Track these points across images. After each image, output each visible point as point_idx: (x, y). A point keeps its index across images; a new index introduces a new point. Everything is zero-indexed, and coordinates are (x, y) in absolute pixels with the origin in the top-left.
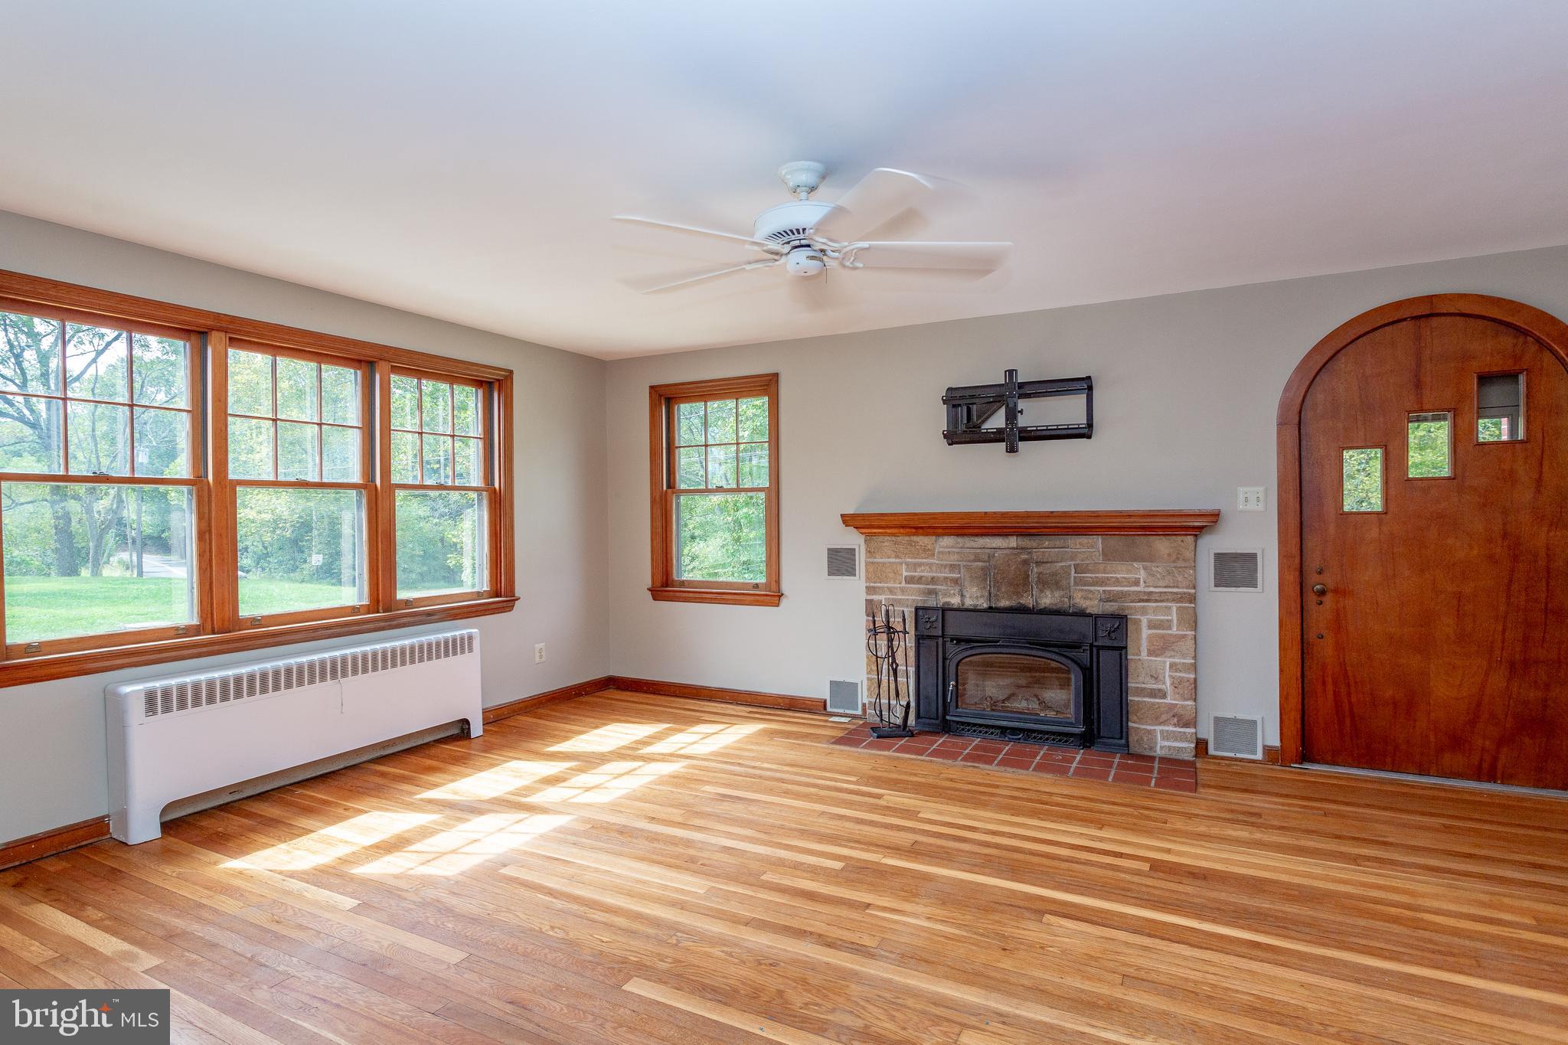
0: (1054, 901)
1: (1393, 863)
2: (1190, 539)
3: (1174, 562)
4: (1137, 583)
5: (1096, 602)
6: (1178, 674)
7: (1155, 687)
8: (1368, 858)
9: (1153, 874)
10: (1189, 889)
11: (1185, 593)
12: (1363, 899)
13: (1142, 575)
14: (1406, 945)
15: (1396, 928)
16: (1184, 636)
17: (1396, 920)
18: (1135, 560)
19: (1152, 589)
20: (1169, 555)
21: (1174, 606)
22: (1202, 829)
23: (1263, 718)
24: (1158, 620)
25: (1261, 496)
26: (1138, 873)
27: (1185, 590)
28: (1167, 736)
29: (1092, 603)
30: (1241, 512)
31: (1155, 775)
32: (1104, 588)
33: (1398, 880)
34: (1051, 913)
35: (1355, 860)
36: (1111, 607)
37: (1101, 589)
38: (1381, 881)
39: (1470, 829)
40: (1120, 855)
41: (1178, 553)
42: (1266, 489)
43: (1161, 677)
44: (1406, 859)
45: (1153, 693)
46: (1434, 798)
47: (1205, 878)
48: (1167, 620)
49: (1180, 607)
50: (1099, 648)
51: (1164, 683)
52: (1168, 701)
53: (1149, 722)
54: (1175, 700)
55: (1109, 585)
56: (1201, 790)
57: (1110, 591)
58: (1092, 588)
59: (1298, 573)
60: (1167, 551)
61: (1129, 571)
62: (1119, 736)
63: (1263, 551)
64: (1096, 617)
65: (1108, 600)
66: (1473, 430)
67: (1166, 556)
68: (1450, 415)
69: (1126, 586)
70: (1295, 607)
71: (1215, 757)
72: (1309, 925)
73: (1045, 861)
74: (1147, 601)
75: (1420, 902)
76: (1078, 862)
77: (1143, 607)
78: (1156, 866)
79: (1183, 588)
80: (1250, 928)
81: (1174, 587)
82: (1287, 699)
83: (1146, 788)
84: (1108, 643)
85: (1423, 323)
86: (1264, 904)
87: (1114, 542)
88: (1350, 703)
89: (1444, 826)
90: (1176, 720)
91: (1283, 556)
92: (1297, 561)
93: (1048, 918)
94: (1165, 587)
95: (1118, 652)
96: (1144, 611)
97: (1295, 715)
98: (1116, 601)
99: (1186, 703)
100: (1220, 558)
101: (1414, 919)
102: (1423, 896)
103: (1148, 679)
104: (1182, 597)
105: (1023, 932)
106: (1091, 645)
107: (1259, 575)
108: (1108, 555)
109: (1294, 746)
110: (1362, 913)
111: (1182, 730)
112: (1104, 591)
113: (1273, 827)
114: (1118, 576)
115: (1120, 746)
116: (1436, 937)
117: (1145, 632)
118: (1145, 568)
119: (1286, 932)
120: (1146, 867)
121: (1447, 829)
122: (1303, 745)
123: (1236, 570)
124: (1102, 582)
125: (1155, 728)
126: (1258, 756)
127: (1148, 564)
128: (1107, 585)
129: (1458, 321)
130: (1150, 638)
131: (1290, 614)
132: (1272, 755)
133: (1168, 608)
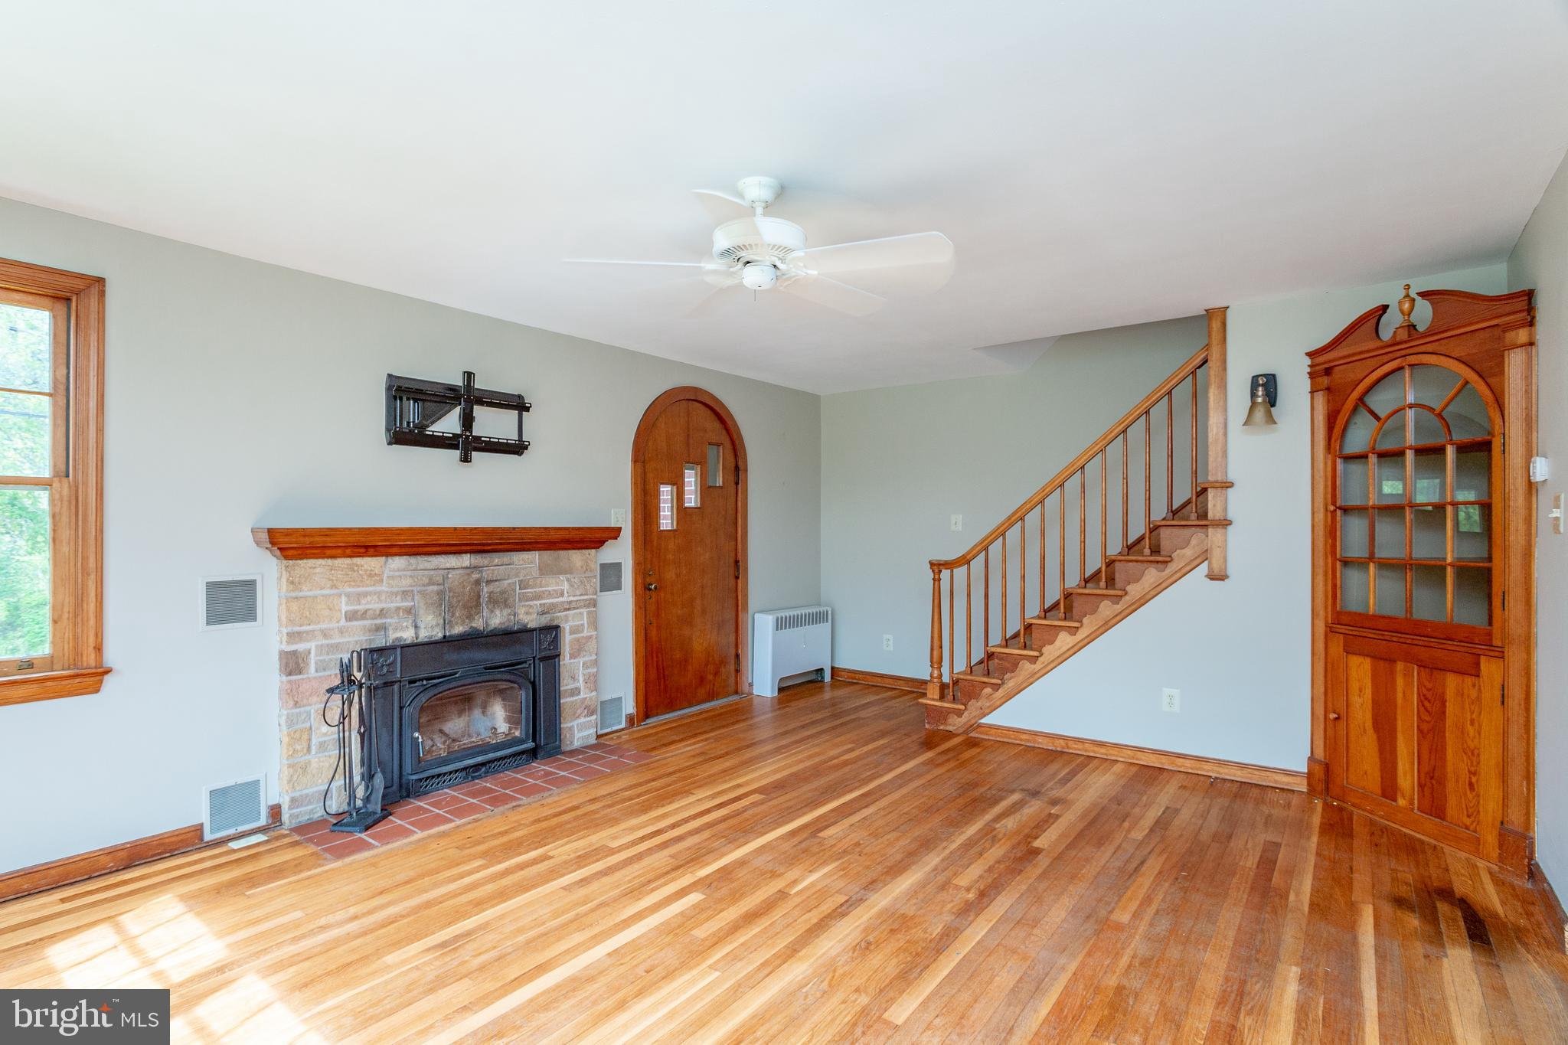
2: (592, 552)
3: (584, 572)
4: (562, 594)
5: (535, 616)
6: (587, 671)
7: (572, 686)
11: (591, 600)
13: (566, 585)
16: (591, 637)
18: (561, 574)
19: (571, 599)
20: (582, 567)
21: (584, 611)
23: (627, 692)
24: (575, 625)
25: (624, 515)
27: (591, 597)
28: (581, 728)
29: (532, 618)
32: (540, 602)
36: (547, 619)
37: (538, 602)
41: (585, 565)
42: (626, 510)
43: (577, 677)
45: (571, 693)
48: (581, 625)
49: (588, 612)
50: (540, 660)
51: (579, 681)
52: (582, 696)
53: (568, 720)
54: (585, 694)
55: (544, 599)
57: (544, 604)
58: (531, 603)
59: (642, 577)
60: (581, 564)
61: (557, 584)
63: (625, 562)
64: (540, 631)
65: (543, 614)
66: (709, 477)
67: (580, 568)
68: (698, 468)
69: (555, 598)
70: (642, 602)
71: (603, 736)
74: (569, 609)
77: (566, 616)
79: (590, 595)
81: (584, 595)
82: (639, 674)
84: (547, 654)
85: (690, 403)
87: (548, 555)
88: (663, 668)
90: (586, 711)
91: (635, 563)
92: (643, 567)
94: (580, 595)
95: (553, 661)
96: (568, 619)
97: (643, 685)
98: (549, 613)
99: (592, 695)
100: (603, 567)
103: (569, 679)
104: (587, 603)
106: (535, 659)
107: (624, 579)
108: (544, 570)
109: (641, 710)
111: (589, 719)
112: (541, 605)
114: (550, 589)
115: (556, 748)
117: (569, 638)
118: (568, 580)
122: (645, 708)
123: (610, 577)
124: (538, 597)
125: (575, 723)
126: (623, 725)
127: (568, 576)
128: (542, 598)
129: (702, 407)
130: (571, 642)
131: (641, 608)
132: (631, 720)
133: (581, 613)
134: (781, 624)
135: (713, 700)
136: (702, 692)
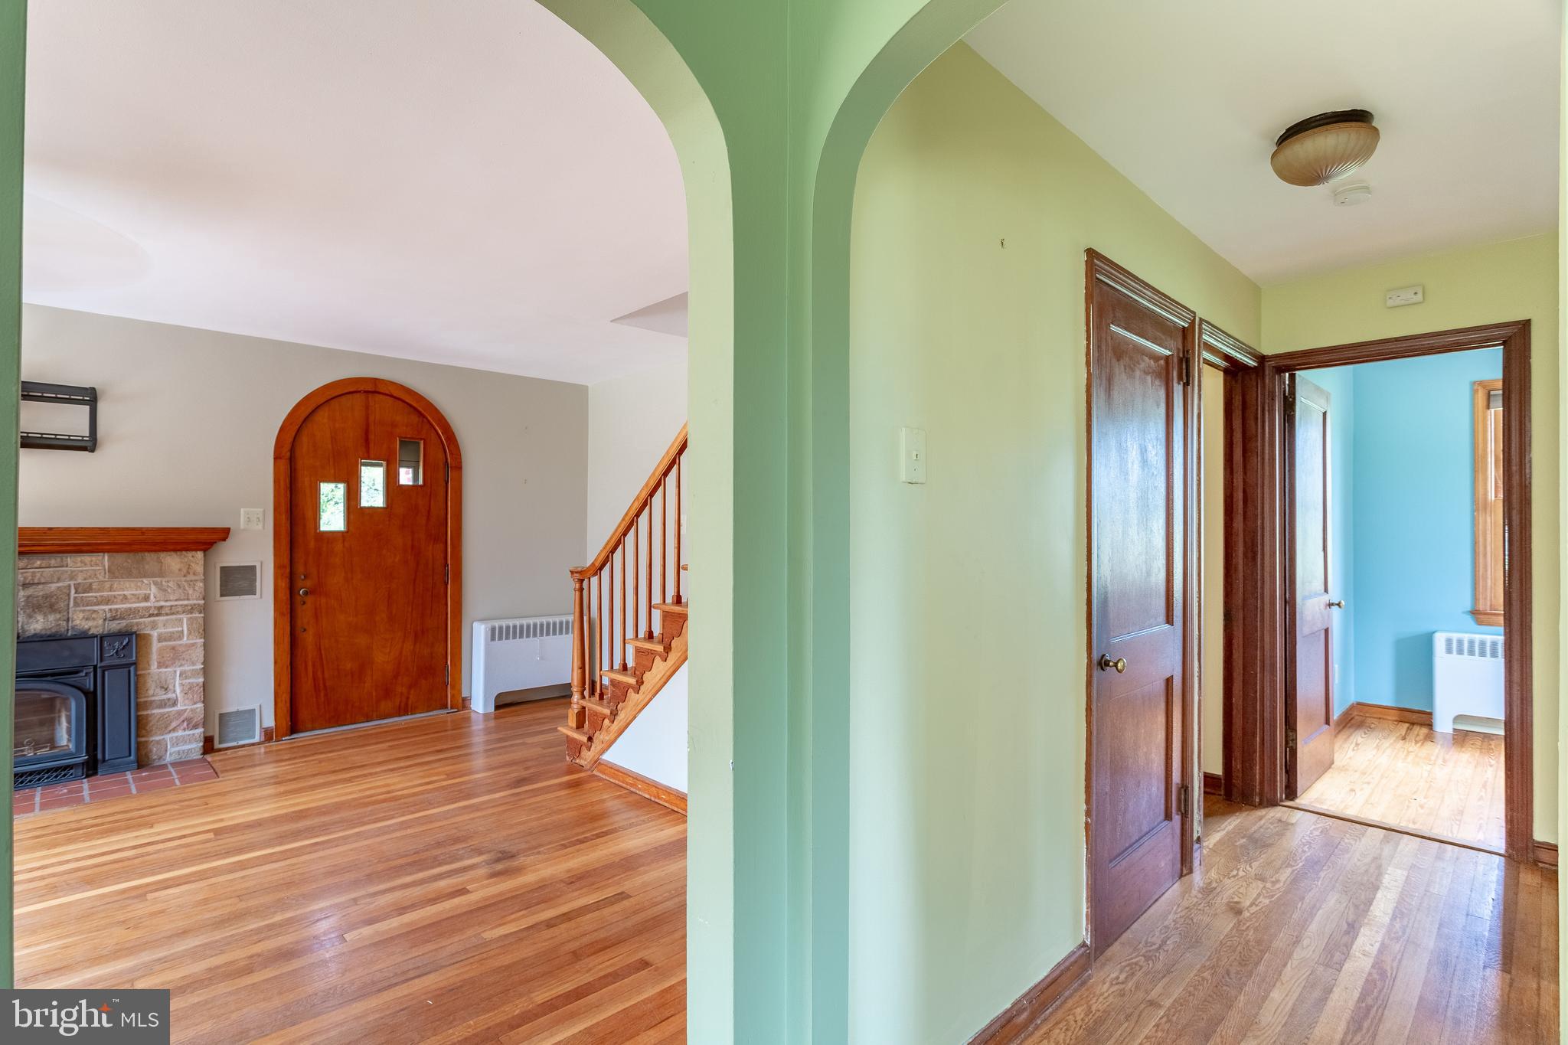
0: (148, 885)
1: (371, 774)
2: (200, 555)
3: (185, 576)
4: (146, 598)
5: (101, 622)
6: (188, 681)
7: (165, 697)
8: (357, 777)
9: (219, 837)
10: (252, 835)
11: (195, 605)
12: (364, 797)
13: (154, 589)
14: (394, 810)
15: (385, 805)
16: (193, 645)
17: (384, 801)
18: (145, 577)
19: (162, 603)
20: (180, 570)
21: (185, 618)
22: (240, 798)
23: (260, 706)
24: (167, 633)
25: (261, 516)
26: (208, 841)
27: (195, 602)
28: (177, 742)
29: (95, 623)
30: (244, 530)
31: (176, 777)
32: (110, 607)
33: (378, 781)
34: (151, 892)
35: (350, 780)
36: (115, 626)
37: (107, 608)
38: (369, 786)
39: (404, 744)
40: (184, 836)
41: (189, 568)
42: (264, 511)
43: (171, 687)
44: (378, 770)
45: (163, 704)
46: (377, 734)
47: (260, 825)
48: (178, 632)
49: (191, 618)
50: (104, 670)
51: (174, 691)
52: (180, 707)
53: (159, 733)
54: (185, 705)
55: (116, 603)
56: (220, 775)
57: (117, 610)
58: (95, 608)
59: (288, 580)
60: (178, 566)
61: (138, 588)
62: (127, 754)
63: (262, 563)
64: (102, 638)
65: (114, 619)
66: (396, 475)
67: (177, 571)
68: (384, 463)
69: (135, 602)
70: (286, 609)
71: (220, 750)
72: (340, 822)
73: (116, 866)
74: (157, 615)
75: (393, 788)
76: (148, 854)
77: (154, 622)
78: (217, 832)
79: (193, 599)
80: (307, 838)
81: (184, 600)
82: (279, 685)
83: (174, 787)
84: (117, 662)
85: (370, 395)
86: (307, 823)
87: (120, 558)
88: (324, 679)
89: (389, 746)
90: (185, 724)
91: (278, 567)
92: (288, 570)
93: (150, 896)
94: (176, 600)
95: (126, 670)
96: (154, 626)
97: (286, 697)
98: (123, 619)
99: (195, 706)
100: (225, 570)
101: (393, 797)
102: (394, 784)
103: (158, 690)
104: (192, 608)
105: (136, 912)
106: (95, 667)
107: (258, 584)
108: (112, 573)
109: (286, 723)
110: (367, 805)
111: (191, 732)
112: (110, 610)
113: (290, 780)
114: (125, 593)
115: (128, 763)
116: (406, 800)
117: (155, 646)
118: (155, 584)
119: (328, 831)
120: (211, 835)
121: (391, 748)
122: (291, 721)
123: (238, 581)
124: (107, 601)
125: (168, 737)
126: (257, 739)
127: (159, 580)
128: (113, 603)
129: (390, 400)
130: (160, 651)
131: (282, 614)
132: (269, 735)
133: (180, 620)
134: (495, 635)
135: (406, 713)
136: (387, 705)
